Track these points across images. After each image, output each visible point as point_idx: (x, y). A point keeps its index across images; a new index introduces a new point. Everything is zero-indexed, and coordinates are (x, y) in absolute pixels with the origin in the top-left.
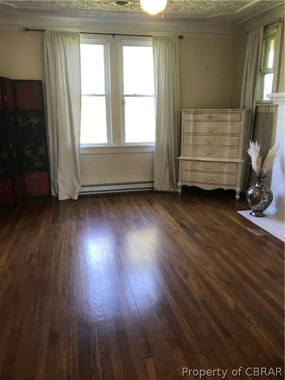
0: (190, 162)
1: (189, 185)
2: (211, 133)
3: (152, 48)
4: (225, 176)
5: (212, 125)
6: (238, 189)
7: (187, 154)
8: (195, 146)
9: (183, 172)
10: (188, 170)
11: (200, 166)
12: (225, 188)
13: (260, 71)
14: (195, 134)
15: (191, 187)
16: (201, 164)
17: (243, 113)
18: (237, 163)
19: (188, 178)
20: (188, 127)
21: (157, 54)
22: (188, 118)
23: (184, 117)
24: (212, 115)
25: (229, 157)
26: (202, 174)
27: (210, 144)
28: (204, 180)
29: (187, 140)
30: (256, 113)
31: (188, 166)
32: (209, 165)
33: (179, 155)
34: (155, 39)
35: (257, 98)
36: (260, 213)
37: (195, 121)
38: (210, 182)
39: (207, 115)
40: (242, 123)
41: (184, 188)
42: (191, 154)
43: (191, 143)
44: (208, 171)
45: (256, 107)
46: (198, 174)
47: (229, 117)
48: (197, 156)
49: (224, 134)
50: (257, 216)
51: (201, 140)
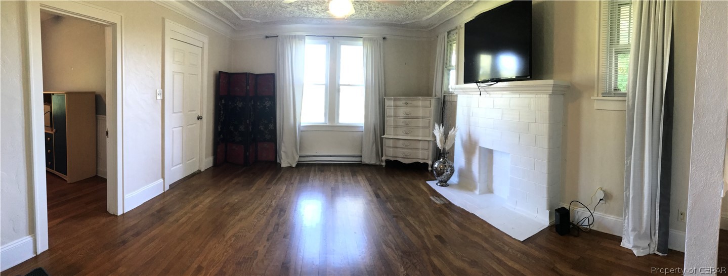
0: (392, 140)
1: (392, 159)
2: (407, 116)
3: (362, 47)
4: (421, 151)
5: (408, 110)
6: (430, 163)
7: (389, 134)
8: (396, 127)
9: (387, 149)
10: (391, 147)
11: (400, 143)
12: (421, 161)
13: (446, 66)
14: (395, 117)
15: (394, 161)
16: (401, 142)
17: (433, 101)
18: (429, 141)
19: (390, 153)
20: (390, 112)
21: (366, 51)
22: (389, 103)
23: (387, 103)
24: (408, 102)
25: (422, 136)
26: (401, 150)
27: (407, 125)
28: (404, 156)
29: (390, 122)
30: (444, 101)
31: (391, 143)
32: (407, 143)
33: (384, 134)
34: (365, 40)
35: (445, 89)
36: (444, 183)
37: (396, 106)
38: (409, 157)
39: (404, 102)
40: (432, 108)
41: (388, 162)
42: (392, 133)
43: (392, 124)
44: (406, 147)
45: (444, 96)
46: (399, 150)
47: (420, 103)
48: (397, 135)
49: (417, 118)
50: (442, 186)
51: (401, 122)
